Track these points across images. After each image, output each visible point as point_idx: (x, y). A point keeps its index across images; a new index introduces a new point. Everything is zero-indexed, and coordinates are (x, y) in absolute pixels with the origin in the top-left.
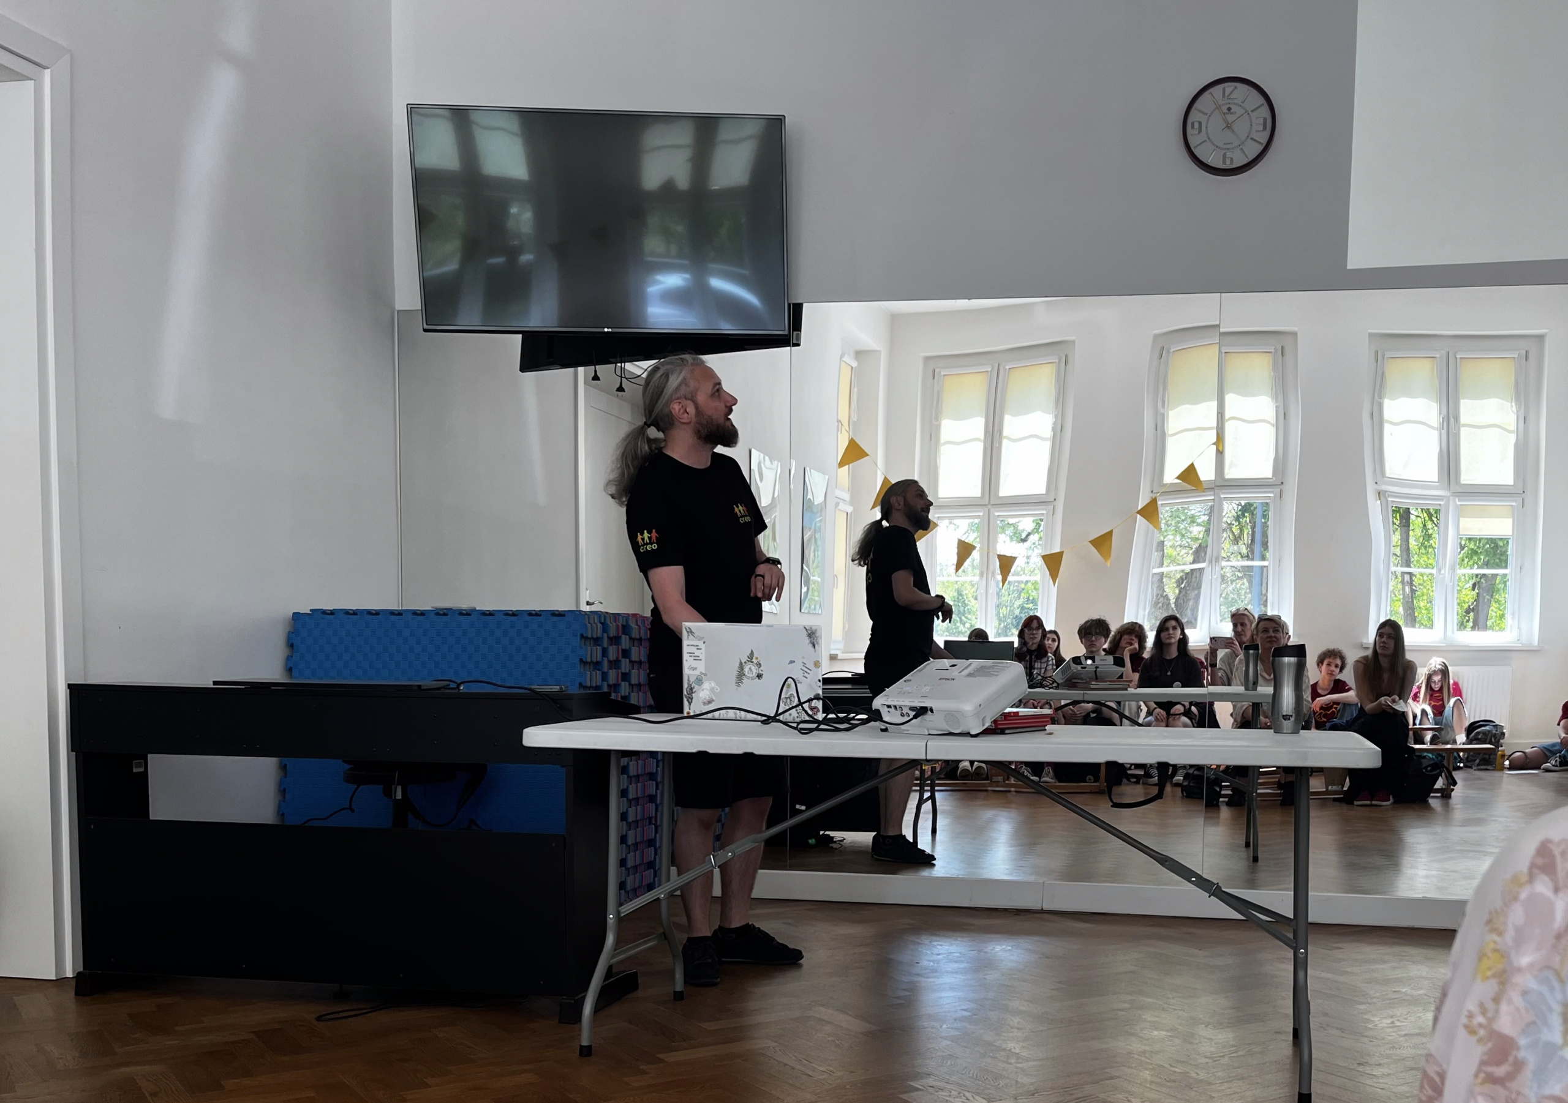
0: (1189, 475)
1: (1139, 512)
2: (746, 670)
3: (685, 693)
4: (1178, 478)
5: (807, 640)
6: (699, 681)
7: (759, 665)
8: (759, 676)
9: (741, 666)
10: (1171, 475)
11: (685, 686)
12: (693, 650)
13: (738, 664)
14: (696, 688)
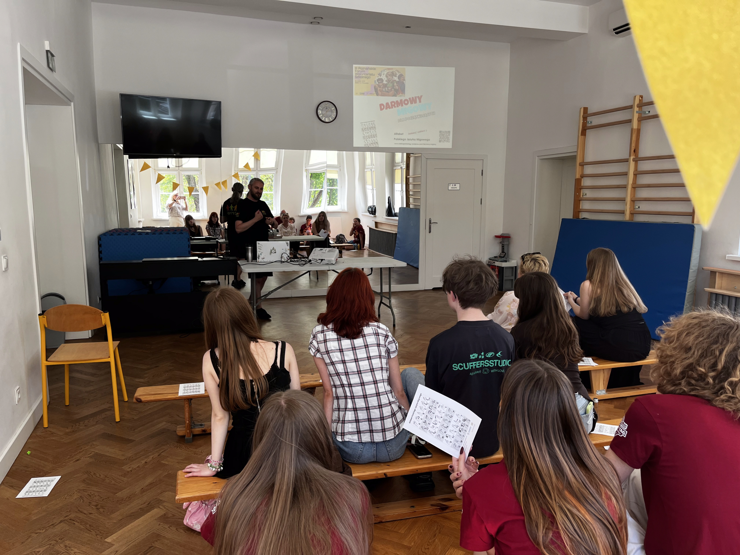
0: (247, 166)
1: (233, 176)
2: (272, 251)
3: (257, 257)
4: (244, 167)
5: (286, 245)
6: (261, 254)
7: (275, 250)
8: (275, 252)
9: (271, 251)
10: (241, 165)
11: (258, 255)
12: (260, 247)
13: (270, 250)
14: (260, 256)
